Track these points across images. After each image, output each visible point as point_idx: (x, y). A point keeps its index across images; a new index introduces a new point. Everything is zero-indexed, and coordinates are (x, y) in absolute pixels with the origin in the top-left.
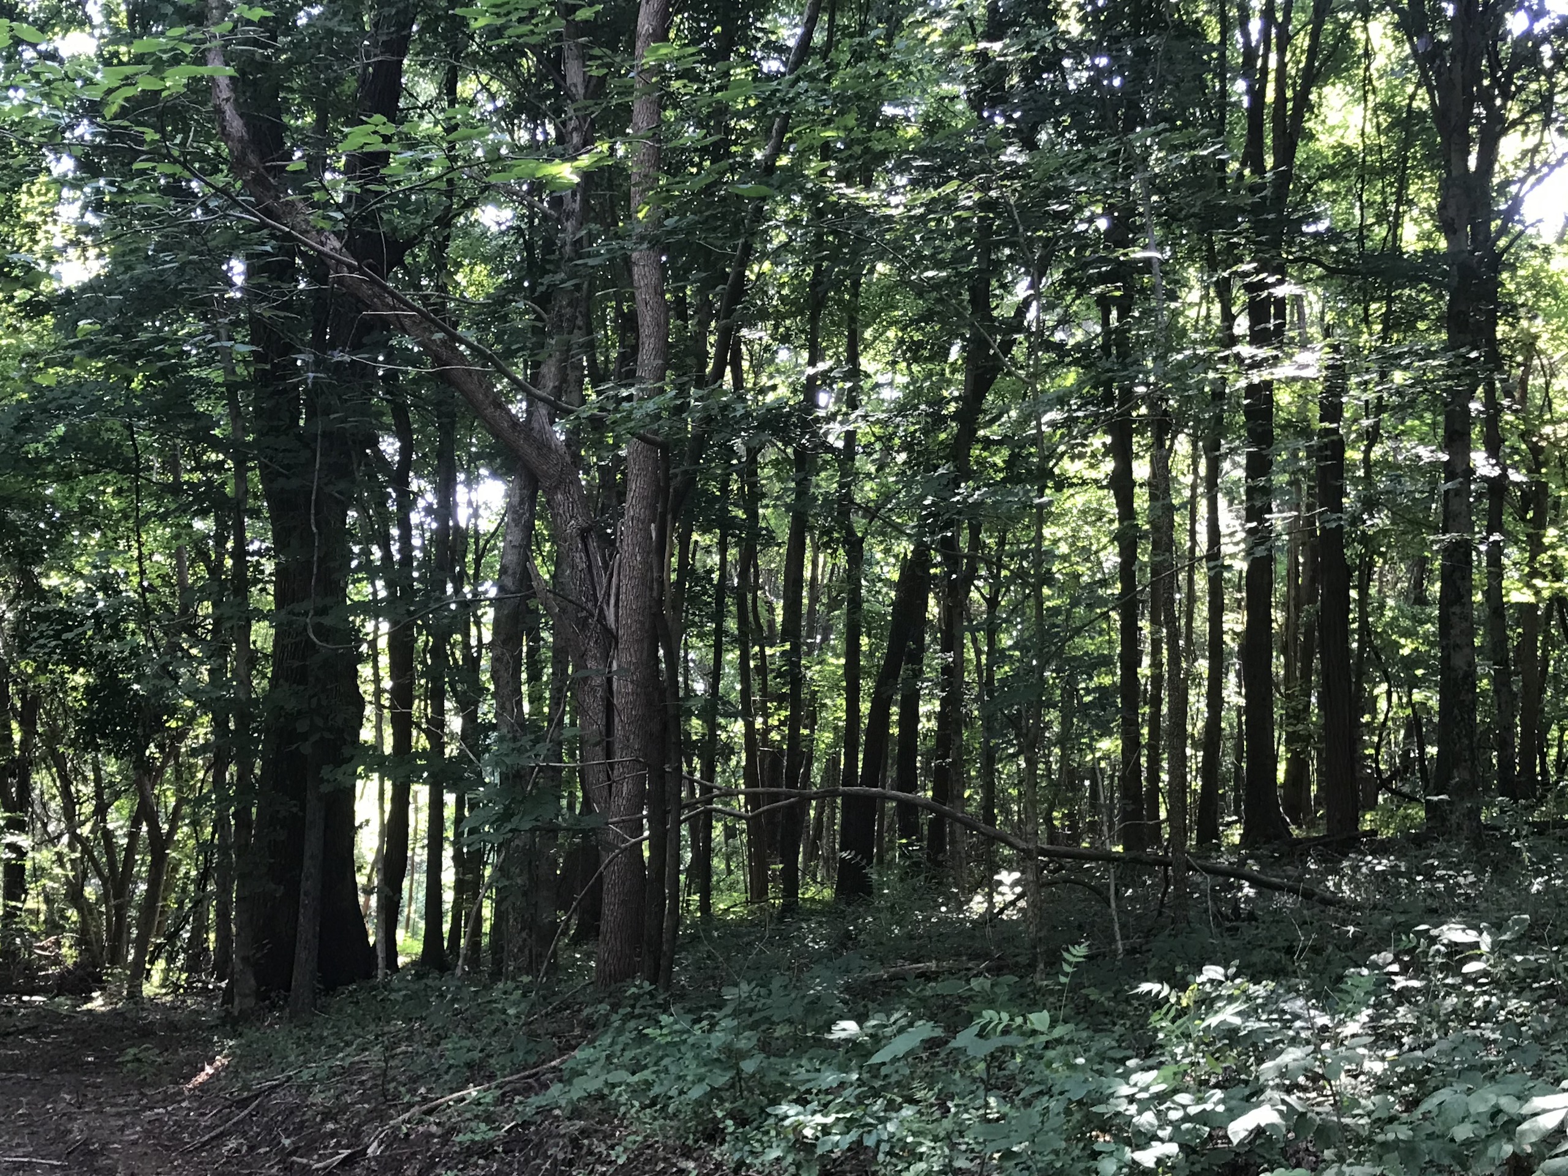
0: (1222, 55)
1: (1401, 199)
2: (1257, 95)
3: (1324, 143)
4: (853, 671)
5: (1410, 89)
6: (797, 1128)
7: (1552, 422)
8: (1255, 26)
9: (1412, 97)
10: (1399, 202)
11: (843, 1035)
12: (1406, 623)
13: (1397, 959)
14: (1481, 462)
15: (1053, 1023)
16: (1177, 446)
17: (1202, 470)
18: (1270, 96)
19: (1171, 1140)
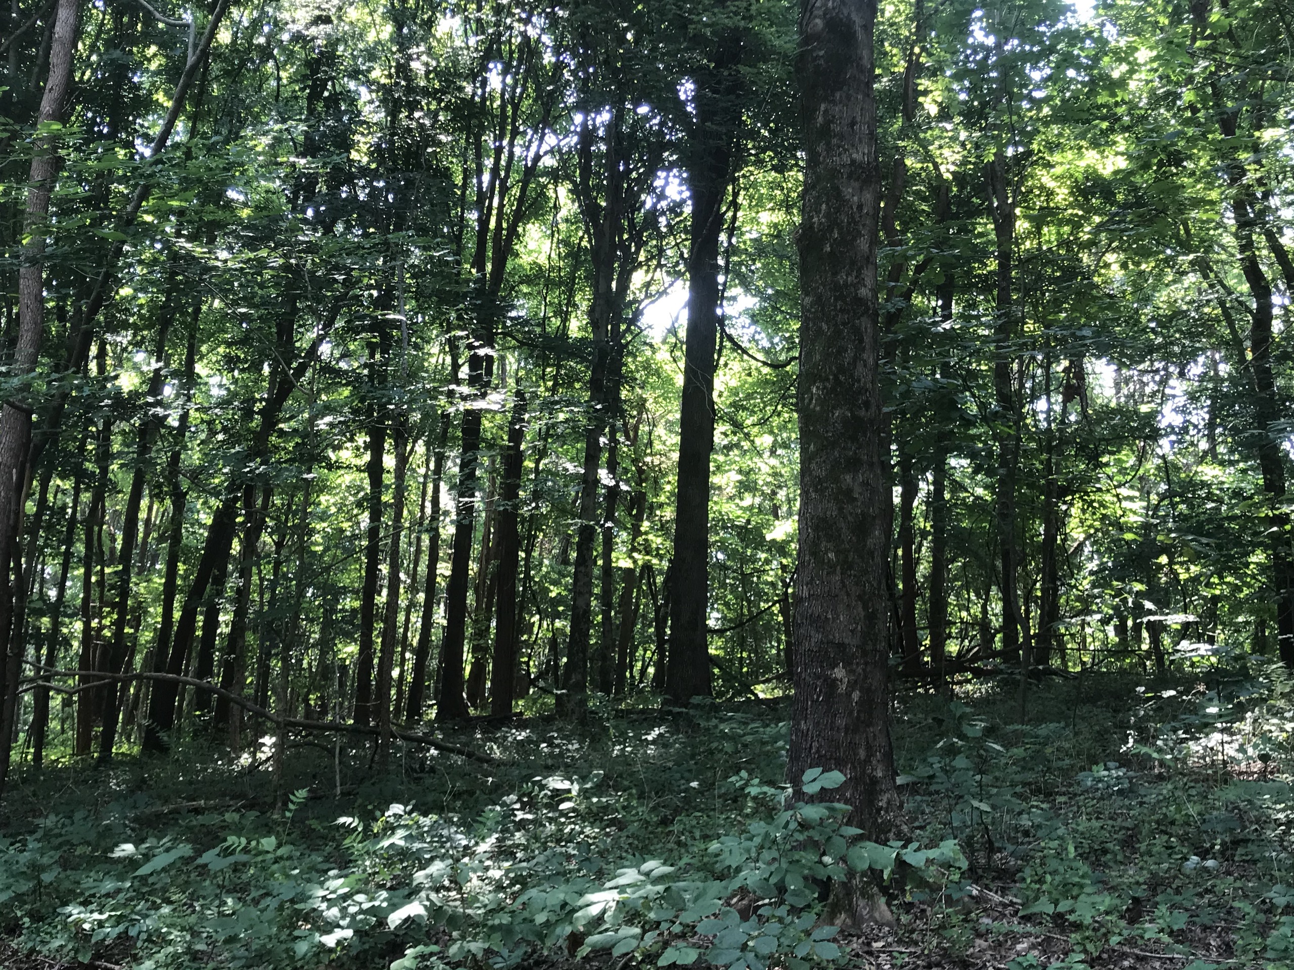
0: (463, 193)
1: (571, 303)
2: (483, 222)
3: (525, 260)
4: (170, 589)
5: (580, 234)
6: (78, 923)
7: (651, 454)
8: (486, 178)
9: (581, 238)
10: (567, 305)
11: (122, 854)
12: (554, 576)
13: (519, 800)
14: (604, 476)
15: (279, 846)
16: (417, 448)
17: (432, 466)
18: (492, 224)
19: (348, 927)
